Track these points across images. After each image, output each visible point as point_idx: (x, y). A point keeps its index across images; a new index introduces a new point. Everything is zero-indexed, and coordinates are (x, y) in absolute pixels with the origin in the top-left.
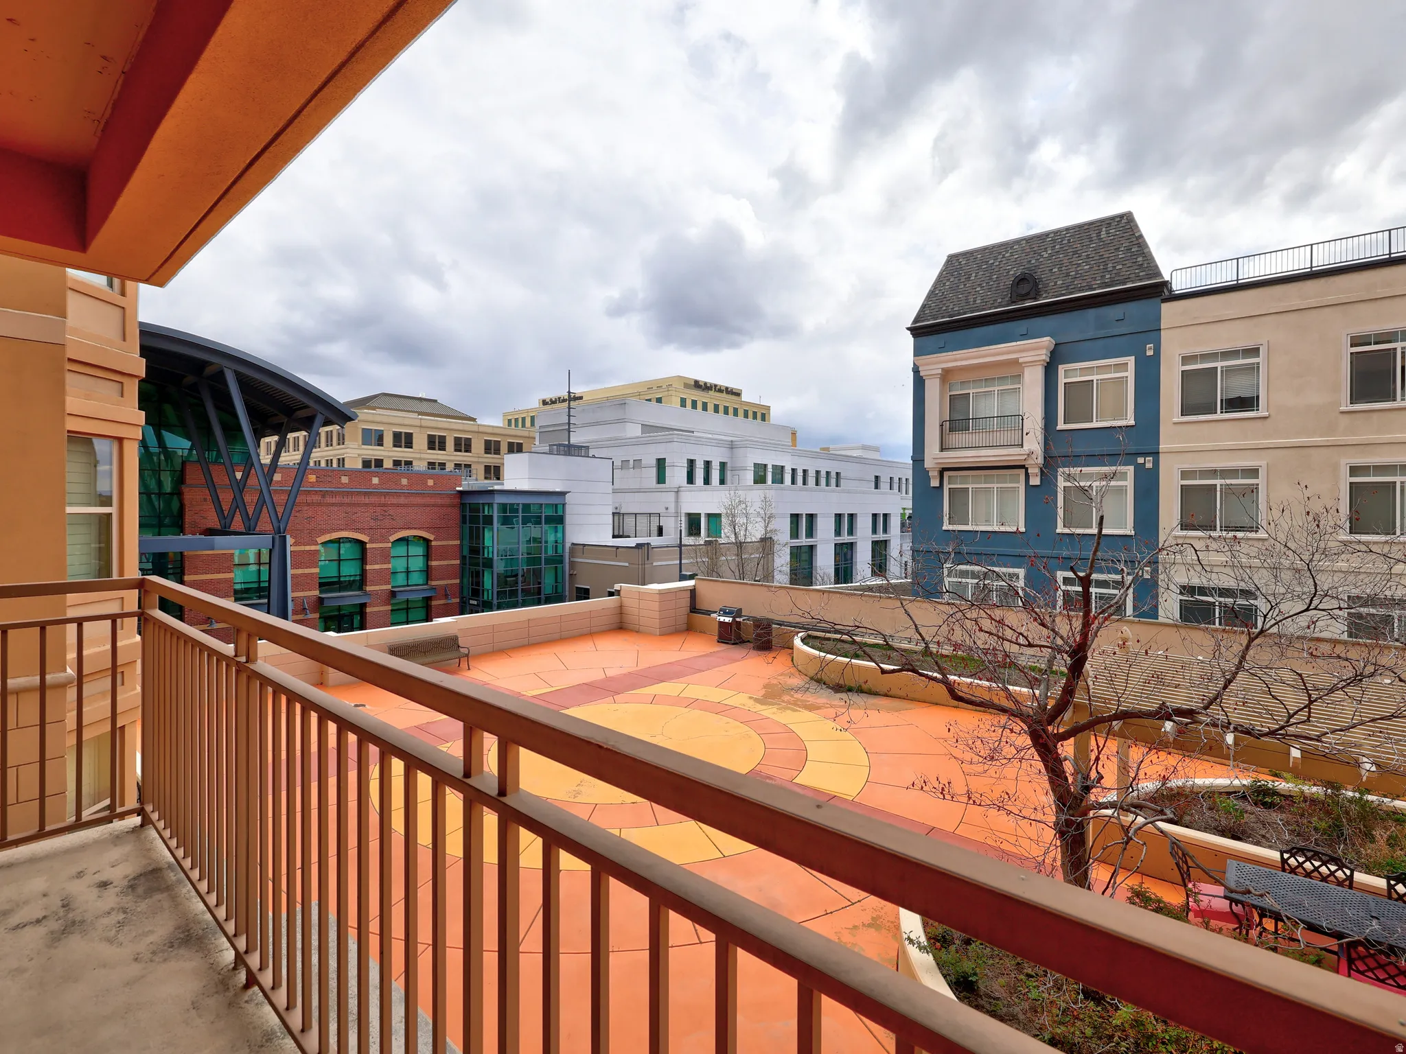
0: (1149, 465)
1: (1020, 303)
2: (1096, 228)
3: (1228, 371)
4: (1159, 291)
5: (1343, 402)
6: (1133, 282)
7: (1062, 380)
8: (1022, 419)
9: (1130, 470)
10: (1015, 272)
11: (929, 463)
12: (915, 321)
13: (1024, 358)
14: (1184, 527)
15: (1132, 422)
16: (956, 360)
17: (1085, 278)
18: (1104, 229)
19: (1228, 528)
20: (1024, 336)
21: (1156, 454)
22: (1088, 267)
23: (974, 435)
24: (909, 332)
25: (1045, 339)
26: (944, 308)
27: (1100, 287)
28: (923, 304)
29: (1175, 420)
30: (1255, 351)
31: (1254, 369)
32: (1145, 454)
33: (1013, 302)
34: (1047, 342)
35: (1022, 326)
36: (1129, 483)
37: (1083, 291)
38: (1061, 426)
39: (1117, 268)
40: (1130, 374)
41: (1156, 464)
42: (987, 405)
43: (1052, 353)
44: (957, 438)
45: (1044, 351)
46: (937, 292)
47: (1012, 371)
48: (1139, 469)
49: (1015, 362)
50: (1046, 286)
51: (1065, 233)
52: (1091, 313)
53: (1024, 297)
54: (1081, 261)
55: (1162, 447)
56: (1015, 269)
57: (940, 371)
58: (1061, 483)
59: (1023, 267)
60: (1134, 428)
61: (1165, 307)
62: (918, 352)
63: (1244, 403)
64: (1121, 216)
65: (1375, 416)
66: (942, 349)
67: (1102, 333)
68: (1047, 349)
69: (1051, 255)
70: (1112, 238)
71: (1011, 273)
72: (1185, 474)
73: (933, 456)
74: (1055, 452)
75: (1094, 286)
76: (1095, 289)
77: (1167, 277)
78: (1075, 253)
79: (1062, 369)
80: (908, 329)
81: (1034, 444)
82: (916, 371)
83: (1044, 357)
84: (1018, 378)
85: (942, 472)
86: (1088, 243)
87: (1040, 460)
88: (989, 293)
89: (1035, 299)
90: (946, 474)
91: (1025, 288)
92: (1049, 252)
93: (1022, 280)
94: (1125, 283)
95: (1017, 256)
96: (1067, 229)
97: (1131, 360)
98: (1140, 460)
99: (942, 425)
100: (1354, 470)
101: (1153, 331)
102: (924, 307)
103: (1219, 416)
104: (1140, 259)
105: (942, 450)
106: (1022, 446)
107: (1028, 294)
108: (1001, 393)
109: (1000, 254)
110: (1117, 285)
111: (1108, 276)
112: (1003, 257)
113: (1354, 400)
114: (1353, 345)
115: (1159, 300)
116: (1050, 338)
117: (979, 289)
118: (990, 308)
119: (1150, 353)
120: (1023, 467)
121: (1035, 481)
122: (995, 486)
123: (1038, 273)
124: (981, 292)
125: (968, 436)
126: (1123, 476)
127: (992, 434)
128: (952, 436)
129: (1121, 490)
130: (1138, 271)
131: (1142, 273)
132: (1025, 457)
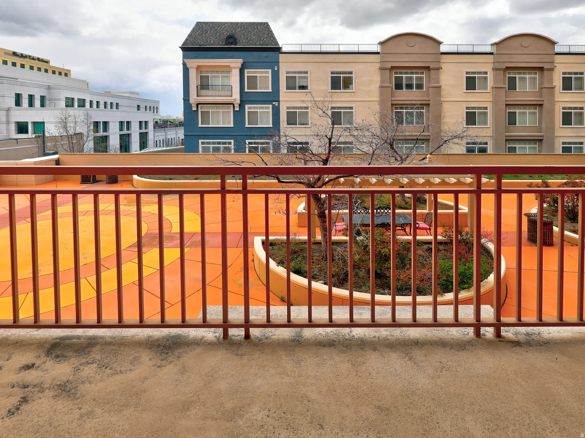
0: (277, 105)
1: (229, 45)
2: (256, 25)
3: (299, 77)
4: (278, 50)
5: (329, 90)
6: (270, 45)
7: (246, 75)
8: (232, 87)
9: (271, 106)
10: (227, 34)
11: (191, 101)
12: (183, 44)
13: (232, 65)
14: (288, 124)
15: (271, 91)
16: (203, 63)
17: (253, 41)
18: (259, 26)
19: (301, 124)
20: (231, 58)
21: (279, 101)
22: (254, 37)
23: (212, 91)
24: (180, 49)
25: (240, 60)
26: (197, 42)
27: (259, 45)
28: (186, 39)
29: (284, 91)
30: (306, 73)
31: (306, 78)
32: (275, 101)
33: (227, 45)
34: (241, 61)
35: (231, 53)
36: (270, 110)
37: (253, 45)
38: (246, 90)
39: (265, 40)
40: (270, 75)
41: (279, 104)
42: (217, 80)
43: (242, 65)
44: (204, 92)
45: (240, 64)
46: (193, 35)
47: (228, 70)
48: (273, 106)
49: (229, 66)
50: (239, 41)
52: (256, 53)
53: (231, 43)
54: (252, 35)
55: (281, 99)
57: (196, 66)
58: (247, 110)
59: (230, 33)
60: (272, 93)
61: (280, 55)
62: (184, 57)
63: (304, 87)
64: (265, 23)
65: (337, 93)
66: (196, 57)
67: (260, 60)
69: (240, 31)
70: (262, 29)
71: (225, 34)
72: (288, 109)
73: (193, 98)
74: (244, 99)
76: (257, 45)
77: (281, 46)
78: (249, 32)
79: (246, 71)
80: (180, 47)
81: (236, 96)
82: (184, 65)
83: (240, 66)
84: (229, 72)
85: (197, 105)
86: (254, 29)
87: (239, 102)
88: (216, 40)
89: (235, 45)
90: (199, 106)
91: (231, 40)
92: (240, 29)
93: (230, 37)
94: (267, 45)
95: (227, 28)
96: (246, 23)
97: (270, 71)
98: (274, 103)
99: (197, 87)
100: (332, 108)
101: (277, 62)
102: (187, 40)
103: (297, 91)
104: (272, 38)
105: (198, 96)
106: (232, 96)
107: (233, 43)
108: (223, 77)
109: (220, 26)
110: (265, 45)
111: (261, 42)
112: (221, 27)
113: (332, 89)
114: (331, 74)
115: (278, 52)
116: (242, 60)
117: (212, 37)
118: (217, 45)
119: (276, 69)
120: (232, 104)
121: (237, 109)
122: (221, 110)
123: (236, 36)
124: (213, 39)
125: (209, 91)
126: (267, 108)
127: (219, 91)
128: (201, 91)
129: (268, 112)
130: (271, 42)
131: (273, 43)
132: (234, 100)
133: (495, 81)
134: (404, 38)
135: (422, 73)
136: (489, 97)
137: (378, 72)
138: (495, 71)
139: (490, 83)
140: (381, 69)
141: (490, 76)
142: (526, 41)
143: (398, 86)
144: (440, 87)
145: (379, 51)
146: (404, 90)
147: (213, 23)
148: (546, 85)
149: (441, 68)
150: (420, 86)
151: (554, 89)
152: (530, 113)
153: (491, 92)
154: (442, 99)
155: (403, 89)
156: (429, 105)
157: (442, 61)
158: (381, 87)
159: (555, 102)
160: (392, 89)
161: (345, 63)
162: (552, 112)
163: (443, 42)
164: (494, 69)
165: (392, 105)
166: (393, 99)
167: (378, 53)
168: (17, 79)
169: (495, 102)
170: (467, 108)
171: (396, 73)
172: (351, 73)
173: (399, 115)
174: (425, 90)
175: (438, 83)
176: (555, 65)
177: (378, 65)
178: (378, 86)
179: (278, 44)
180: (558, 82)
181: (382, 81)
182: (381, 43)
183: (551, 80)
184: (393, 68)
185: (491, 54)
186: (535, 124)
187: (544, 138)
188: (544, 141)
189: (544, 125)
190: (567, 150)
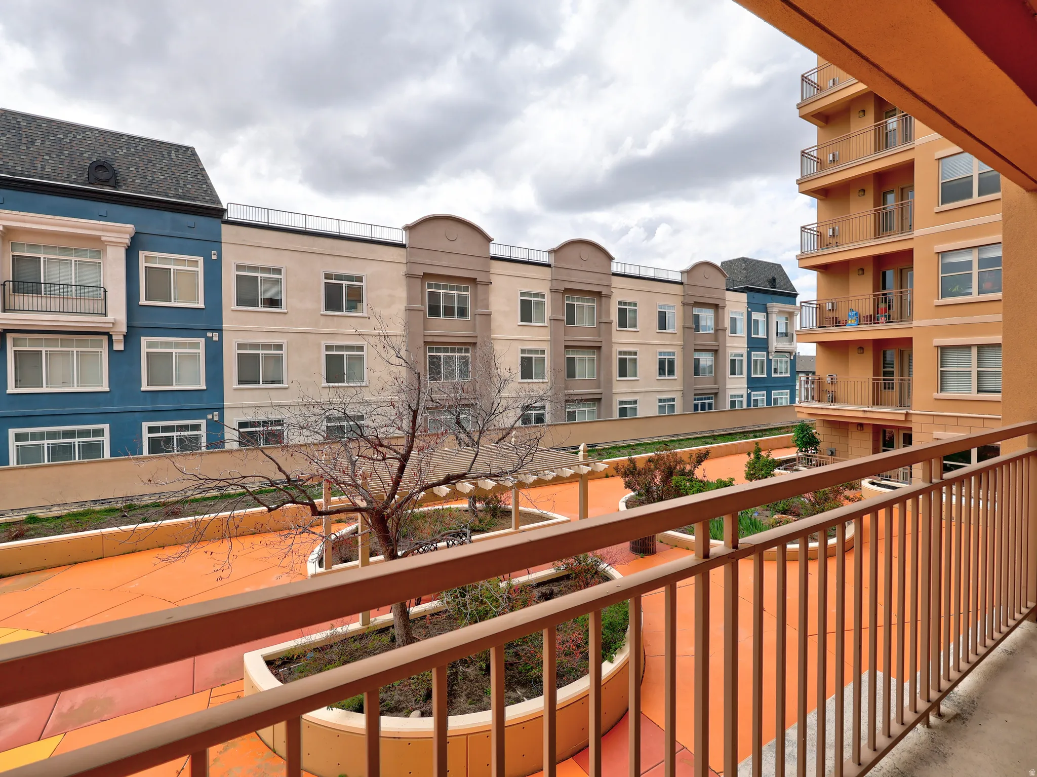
0: (215, 339)
1: (99, 186)
2: (167, 149)
3: (265, 280)
4: (217, 213)
5: (322, 310)
6: (201, 201)
7: (142, 264)
8: (105, 291)
9: (202, 341)
10: (89, 158)
13: (108, 236)
14: (241, 382)
15: (201, 305)
16: (24, 221)
17: (161, 185)
18: (173, 152)
19: (267, 382)
20: (104, 217)
21: (220, 331)
22: (163, 177)
23: (47, 299)
25: (128, 226)
26: (1, 163)
27: (174, 197)
29: (233, 308)
30: (278, 271)
31: (278, 282)
32: (213, 330)
33: (91, 184)
34: (130, 228)
35: (103, 207)
36: (201, 351)
37: (160, 195)
38: (143, 301)
39: (188, 186)
40: (200, 269)
41: (221, 337)
42: (63, 272)
43: (133, 239)
44: (23, 300)
45: (128, 236)
47: (97, 246)
48: (209, 340)
49: (98, 239)
50: (125, 180)
51: (138, 140)
52: (168, 215)
53: (104, 182)
54: (156, 171)
55: (225, 326)
56: (90, 153)
57: (1, 228)
58: (144, 349)
59: (98, 155)
60: (204, 310)
63: (274, 303)
64: (187, 148)
65: (335, 318)
66: (2, 205)
67: (177, 234)
68: (130, 235)
69: (126, 155)
70: (181, 161)
71: (86, 155)
72: (240, 346)
74: (138, 323)
75: (170, 195)
76: (169, 197)
77: (225, 207)
78: (149, 161)
79: (142, 254)
81: (117, 315)
83: (125, 241)
84: (99, 253)
85: (4, 333)
86: (161, 158)
87: (124, 329)
88: (60, 166)
89: (115, 187)
90: (10, 336)
91: (103, 175)
92: (125, 151)
93: (99, 166)
94: (194, 201)
95: (90, 142)
96: (141, 138)
97: (201, 260)
98: (209, 335)
99: (4, 285)
100: (328, 348)
101: (216, 242)
103: (259, 309)
104: (204, 186)
105: (5, 310)
106: (105, 315)
107: (107, 181)
108: (80, 263)
109: (70, 132)
110: (189, 199)
111: (180, 191)
112: (75, 137)
113: (327, 308)
114: (326, 278)
115: (219, 221)
116: (132, 226)
117: (47, 157)
118: (64, 181)
119: (214, 257)
120: (107, 334)
121: (119, 346)
122: (75, 350)
123: (115, 166)
124: (50, 161)
125: (40, 299)
126: (196, 345)
127: (70, 301)
128: (17, 298)
129: (195, 356)
130: (203, 194)
131: (206, 198)
132: (111, 325)
133: (553, 311)
134: (442, 223)
135: (466, 289)
136: (545, 335)
137: (403, 281)
138: (553, 293)
139: (548, 313)
140: (409, 276)
141: (547, 300)
142: (586, 251)
143: (434, 311)
144: (489, 315)
145: (404, 243)
146: (442, 318)
147: (50, 121)
148: (604, 319)
149: (491, 283)
150: (463, 312)
151: (610, 324)
152: (589, 359)
153: (549, 327)
154: (493, 336)
155: (440, 315)
156: (475, 344)
157: (492, 271)
158: (409, 310)
159: (613, 344)
160: (425, 314)
161: (349, 259)
162: (609, 358)
163: (493, 240)
164: (553, 291)
165: (426, 343)
166: (428, 332)
167: (402, 246)
169: (553, 342)
170: (523, 351)
171: (430, 286)
172: (360, 279)
173: (435, 362)
174: (469, 319)
175: (487, 307)
176: (613, 290)
177: (403, 269)
178: (404, 309)
179: (219, 202)
180: (615, 317)
181: (410, 299)
182: (409, 228)
183: (608, 313)
184: (426, 276)
185: (549, 266)
186: (594, 375)
187: (603, 396)
188: (603, 400)
189: (602, 378)
190: (623, 412)
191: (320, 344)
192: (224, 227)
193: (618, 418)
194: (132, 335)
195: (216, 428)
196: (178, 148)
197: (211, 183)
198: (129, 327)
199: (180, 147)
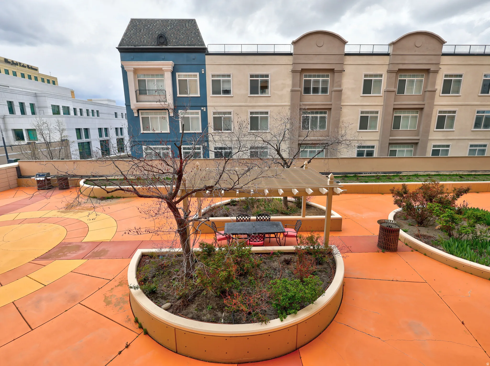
0: (205, 110)
1: (161, 46)
2: (185, 22)
3: (223, 81)
4: (203, 51)
5: (249, 94)
6: (197, 46)
7: (178, 79)
8: (166, 92)
9: (200, 111)
11: (132, 107)
12: (120, 45)
13: (164, 68)
14: (215, 129)
15: (199, 96)
16: (139, 65)
17: (182, 41)
18: (187, 23)
19: (225, 130)
20: (163, 59)
21: (206, 106)
22: (183, 37)
23: (149, 96)
25: (171, 62)
26: (132, 42)
27: (187, 46)
29: (211, 96)
30: (229, 76)
31: (229, 81)
32: (203, 106)
33: (158, 45)
35: (163, 55)
36: (200, 116)
37: (182, 46)
38: (178, 95)
39: (192, 39)
40: (198, 78)
41: (207, 109)
42: (152, 85)
43: (174, 68)
44: (142, 97)
45: (171, 67)
46: (128, 34)
47: (161, 73)
48: (202, 111)
49: (161, 69)
50: (170, 41)
51: (174, 21)
52: (185, 55)
53: (162, 44)
54: (180, 34)
55: (208, 104)
56: (158, 31)
57: (133, 69)
59: (161, 31)
60: (200, 98)
62: (122, 59)
63: (227, 92)
64: (192, 20)
65: (255, 98)
66: (133, 59)
67: (189, 63)
68: (172, 66)
69: (170, 29)
70: (190, 27)
71: (157, 33)
72: (214, 113)
73: (134, 104)
74: (177, 104)
75: (185, 45)
76: (185, 46)
77: (207, 47)
78: (178, 30)
79: (177, 74)
80: (117, 48)
81: (170, 100)
82: (123, 67)
83: (171, 69)
84: (163, 75)
85: (138, 110)
86: (182, 28)
87: (172, 107)
88: (149, 39)
89: (166, 45)
90: (140, 111)
91: (162, 40)
92: (170, 27)
93: (161, 36)
94: (194, 46)
95: (158, 26)
97: (198, 74)
98: (202, 108)
99: (136, 92)
100: (251, 113)
101: (203, 65)
102: (123, 39)
103: (222, 95)
104: (199, 38)
105: (137, 101)
106: (166, 101)
107: (163, 43)
108: (158, 81)
109: (152, 23)
110: (192, 46)
111: (189, 42)
112: (153, 25)
113: (251, 93)
114: (251, 77)
115: (204, 54)
116: (173, 62)
117: (145, 36)
118: (150, 46)
119: (203, 72)
120: (167, 109)
121: (172, 115)
122: (158, 116)
123: (166, 36)
124: (146, 38)
125: (146, 96)
126: (197, 113)
127: (155, 96)
128: (140, 96)
129: (198, 118)
130: (198, 42)
131: (199, 43)
132: (168, 106)
133: (388, 84)
134: (314, 37)
135: (328, 76)
136: (380, 101)
137: (290, 75)
138: (389, 73)
139: (383, 87)
140: (293, 71)
141: (384, 79)
142: (420, 40)
143: (307, 90)
144: (341, 91)
145: (292, 52)
146: (311, 94)
147: (146, 20)
148: (429, 89)
149: (344, 71)
150: (325, 90)
151: (435, 92)
152: (412, 117)
153: (383, 96)
154: (342, 104)
155: (310, 93)
156: (330, 109)
157: (345, 63)
158: (292, 91)
159: (434, 106)
160: (301, 93)
161: (262, 65)
162: (430, 116)
163: (347, 42)
164: (389, 72)
165: (300, 109)
166: (301, 103)
167: (290, 54)
168: (9, 87)
169: (385, 106)
170: (362, 112)
171: (306, 76)
172: (267, 76)
173: (306, 120)
174: (328, 94)
175: (340, 87)
176: (441, 67)
177: (290, 68)
178: (290, 90)
179: (204, 45)
180: (439, 86)
181: (294, 85)
182: (294, 43)
183: (434, 84)
184: (303, 70)
185: (388, 55)
186: (415, 127)
187: (420, 142)
188: (419, 144)
189: (421, 129)
190: (435, 153)
191: (248, 111)
192: (207, 57)
193: (431, 156)
194: (175, 110)
195: (206, 150)
196: (189, 20)
197: (201, 36)
198: (175, 106)
199: (190, 20)
